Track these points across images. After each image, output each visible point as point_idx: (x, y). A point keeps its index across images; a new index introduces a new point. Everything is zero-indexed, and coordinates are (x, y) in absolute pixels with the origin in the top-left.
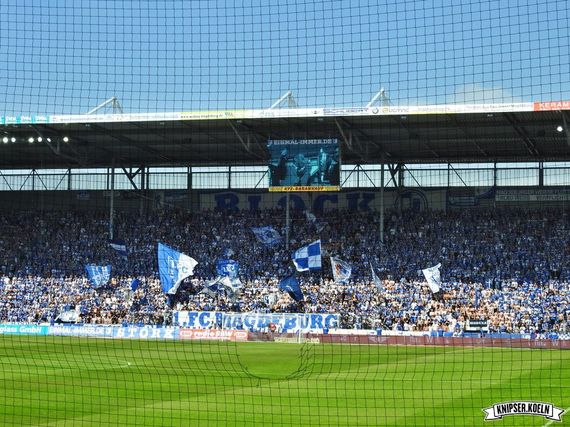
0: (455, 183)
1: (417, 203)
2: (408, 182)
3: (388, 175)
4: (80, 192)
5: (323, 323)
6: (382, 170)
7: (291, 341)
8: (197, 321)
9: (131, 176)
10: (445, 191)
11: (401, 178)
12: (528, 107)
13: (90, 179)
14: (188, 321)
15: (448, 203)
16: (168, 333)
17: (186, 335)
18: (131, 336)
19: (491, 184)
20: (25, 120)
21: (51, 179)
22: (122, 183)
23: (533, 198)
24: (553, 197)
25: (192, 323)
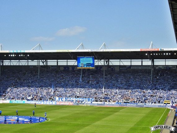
0: (122, 64)
1: (112, 69)
2: (110, 64)
4: (31, 66)
5: (91, 100)
6: (104, 61)
7: (83, 105)
8: (60, 99)
9: (43, 63)
10: (119, 66)
11: (109, 63)
12: (139, 50)
13: (34, 63)
14: (58, 99)
15: (120, 69)
16: (54, 103)
17: (58, 103)
18: (45, 104)
19: (130, 65)
21: (23, 63)
22: (41, 64)
23: (140, 68)
24: (145, 68)
25: (59, 100)
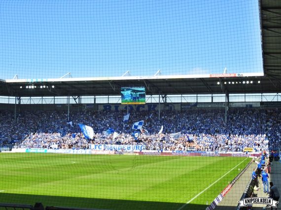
0: (184, 101)
1: (171, 108)
2: (168, 101)
3: (161, 99)
4: (58, 104)
5: (140, 148)
6: (159, 97)
7: (129, 154)
8: (97, 147)
9: (75, 99)
10: (180, 104)
11: (166, 100)
12: (207, 76)
13: (61, 100)
14: (94, 148)
15: (181, 108)
16: (87, 152)
17: (93, 152)
18: (75, 153)
19: (196, 102)
20: (39, 80)
21: (48, 100)
22: (72, 101)
23: (210, 106)
24: (216, 106)
25: (95, 148)
